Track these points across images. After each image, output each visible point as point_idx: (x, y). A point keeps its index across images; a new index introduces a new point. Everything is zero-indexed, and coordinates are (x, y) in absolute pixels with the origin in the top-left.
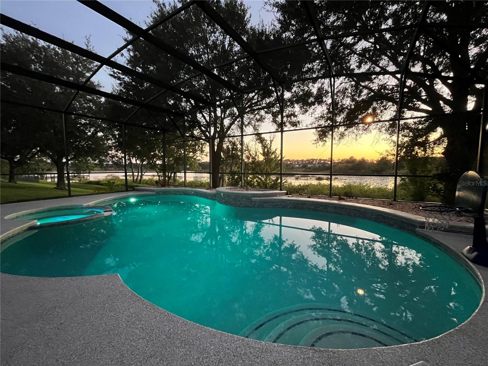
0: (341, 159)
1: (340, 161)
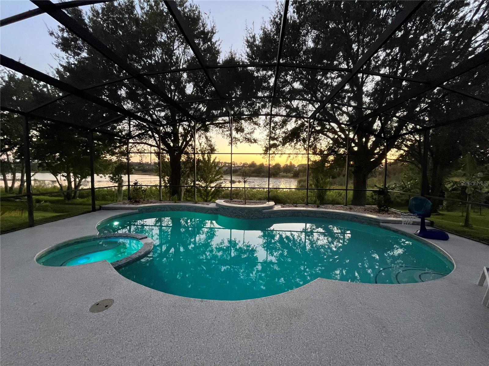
0: (242, 163)
1: (242, 165)
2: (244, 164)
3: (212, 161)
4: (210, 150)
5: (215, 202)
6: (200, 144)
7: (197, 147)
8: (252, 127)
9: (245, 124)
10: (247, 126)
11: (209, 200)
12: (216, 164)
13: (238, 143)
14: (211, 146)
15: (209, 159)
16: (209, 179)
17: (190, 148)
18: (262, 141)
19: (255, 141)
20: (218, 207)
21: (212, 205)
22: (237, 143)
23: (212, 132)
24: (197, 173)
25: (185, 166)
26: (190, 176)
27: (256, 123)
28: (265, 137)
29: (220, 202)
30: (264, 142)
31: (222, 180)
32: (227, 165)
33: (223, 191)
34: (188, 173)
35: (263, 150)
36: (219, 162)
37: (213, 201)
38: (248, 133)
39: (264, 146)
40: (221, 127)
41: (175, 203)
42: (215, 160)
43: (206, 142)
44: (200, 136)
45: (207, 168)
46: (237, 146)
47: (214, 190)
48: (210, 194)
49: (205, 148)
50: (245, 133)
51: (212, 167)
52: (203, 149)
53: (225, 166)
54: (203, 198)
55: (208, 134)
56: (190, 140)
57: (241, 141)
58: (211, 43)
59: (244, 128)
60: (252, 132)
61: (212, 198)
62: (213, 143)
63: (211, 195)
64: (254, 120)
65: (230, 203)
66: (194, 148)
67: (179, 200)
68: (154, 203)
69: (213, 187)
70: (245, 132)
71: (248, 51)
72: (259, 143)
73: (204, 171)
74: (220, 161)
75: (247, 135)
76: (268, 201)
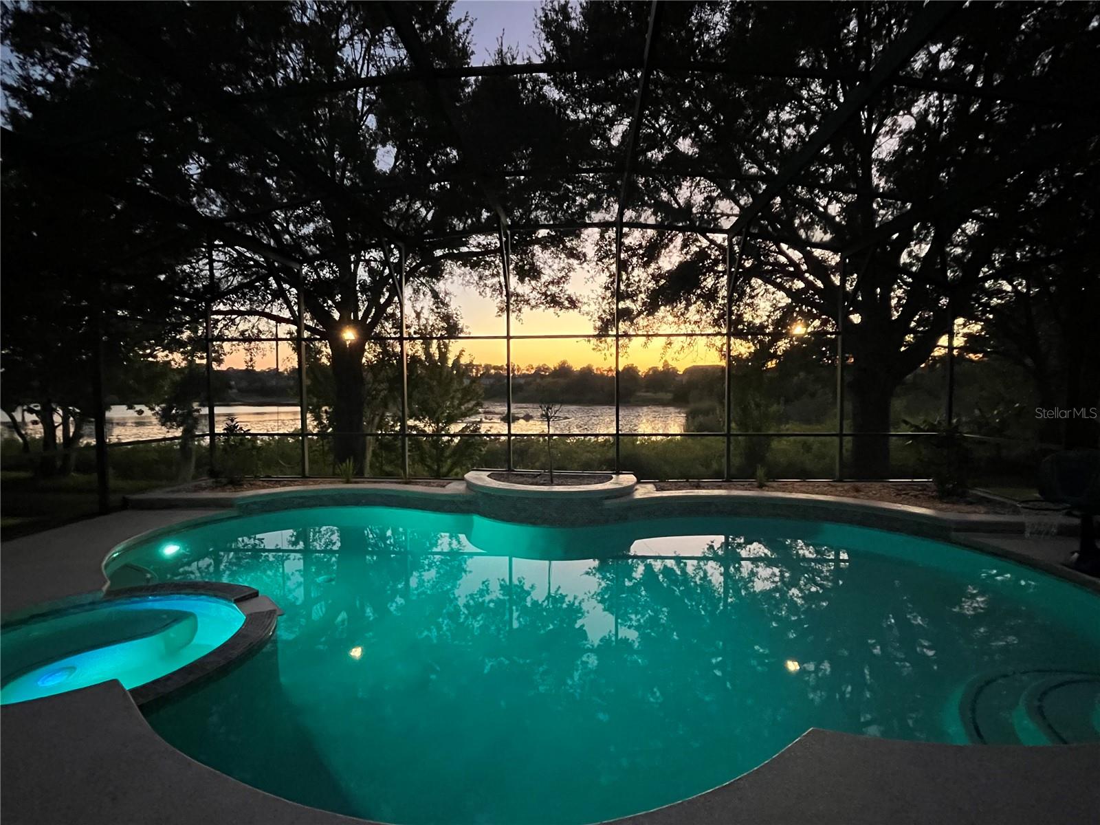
0: (535, 366)
1: (533, 372)
2: (539, 369)
3: (450, 363)
4: (446, 329)
5: (463, 479)
6: (418, 315)
7: (409, 323)
8: (562, 265)
9: (542, 256)
10: (550, 262)
11: (444, 470)
12: (462, 371)
13: (526, 309)
14: (447, 318)
15: (443, 356)
16: (443, 413)
17: (388, 325)
18: (591, 303)
19: (573, 303)
20: (473, 493)
21: (455, 488)
22: (523, 310)
23: (450, 280)
24: (410, 397)
25: (375, 376)
26: (390, 405)
27: (572, 254)
28: (601, 291)
29: (477, 478)
30: (598, 306)
31: (480, 413)
32: (493, 371)
33: (485, 443)
34: (385, 396)
35: (595, 328)
36: (470, 366)
37: (457, 474)
38: (552, 283)
39: (596, 316)
40: (474, 266)
41: (348, 482)
42: (459, 357)
43: (434, 307)
44: (416, 291)
45: (440, 383)
46: (522, 316)
47: (460, 441)
48: (448, 453)
49: (433, 326)
50: (543, 280)
51: (452, 379)
52: (426, 328)
53: (486, 375)
54: (428, 466)
55: (440, 286)
56: (389, 302)
57: (533, 302)
58: (444, 28)
59: (542, 266)
60: (565, 278)
61: (454, 465)
62: (452, 309)
63: (449, 457)
64: (568, 244)
65: (507, 480)
66: (399, 325)
67: (359, 474)
68: (284, 486)
69: (455, 435)
70: (545, 278)
71: (548, 50)
72: (585, 308)
73: (431, 389)
74: (474, 363)
75: (550, 287)
76: (618, 473)
